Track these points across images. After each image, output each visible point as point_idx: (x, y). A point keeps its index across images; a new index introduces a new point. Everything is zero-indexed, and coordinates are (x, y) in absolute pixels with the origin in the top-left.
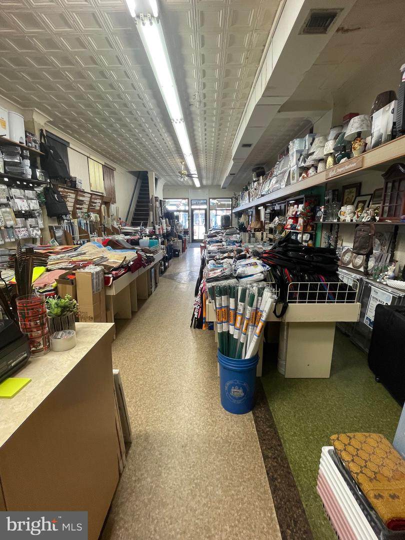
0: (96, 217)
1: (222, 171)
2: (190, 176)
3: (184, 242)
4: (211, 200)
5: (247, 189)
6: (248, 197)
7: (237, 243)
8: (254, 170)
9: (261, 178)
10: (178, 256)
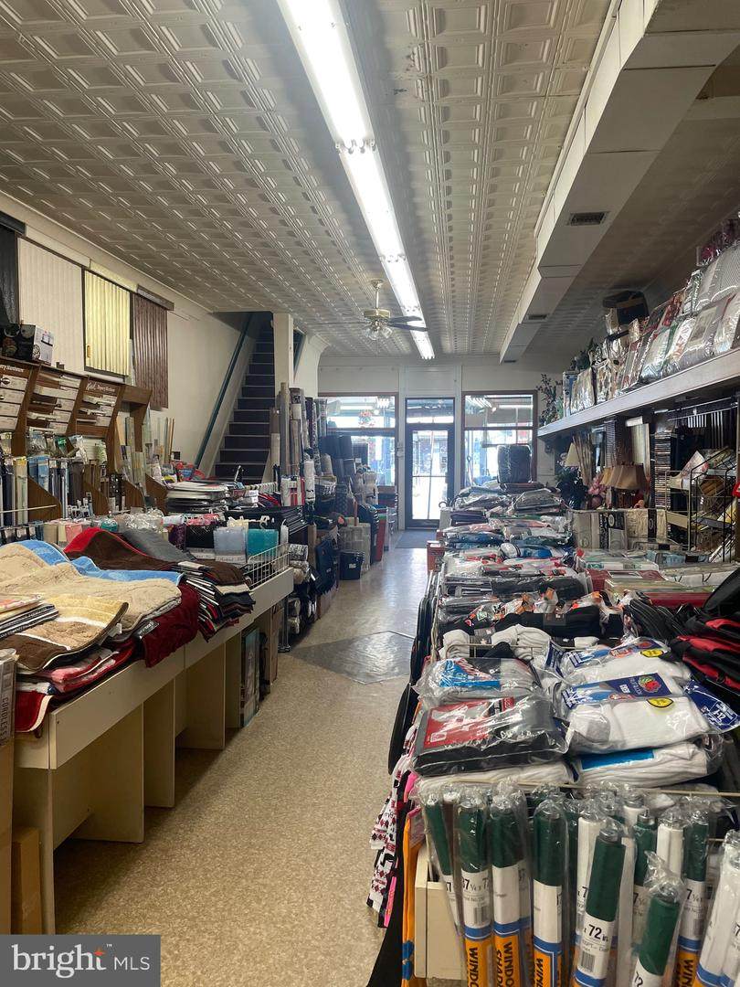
0: (96, 450)
1: (504, 310)
2: (400, 322)
3: (377, 530)
4: (468, 398)
5: (585, 363)
6: (589, 387)
7: (557, 547)
8: (608, 304)
9: (636, 324)
10: (356, 575)
